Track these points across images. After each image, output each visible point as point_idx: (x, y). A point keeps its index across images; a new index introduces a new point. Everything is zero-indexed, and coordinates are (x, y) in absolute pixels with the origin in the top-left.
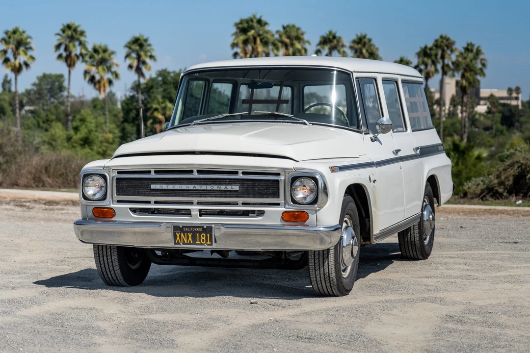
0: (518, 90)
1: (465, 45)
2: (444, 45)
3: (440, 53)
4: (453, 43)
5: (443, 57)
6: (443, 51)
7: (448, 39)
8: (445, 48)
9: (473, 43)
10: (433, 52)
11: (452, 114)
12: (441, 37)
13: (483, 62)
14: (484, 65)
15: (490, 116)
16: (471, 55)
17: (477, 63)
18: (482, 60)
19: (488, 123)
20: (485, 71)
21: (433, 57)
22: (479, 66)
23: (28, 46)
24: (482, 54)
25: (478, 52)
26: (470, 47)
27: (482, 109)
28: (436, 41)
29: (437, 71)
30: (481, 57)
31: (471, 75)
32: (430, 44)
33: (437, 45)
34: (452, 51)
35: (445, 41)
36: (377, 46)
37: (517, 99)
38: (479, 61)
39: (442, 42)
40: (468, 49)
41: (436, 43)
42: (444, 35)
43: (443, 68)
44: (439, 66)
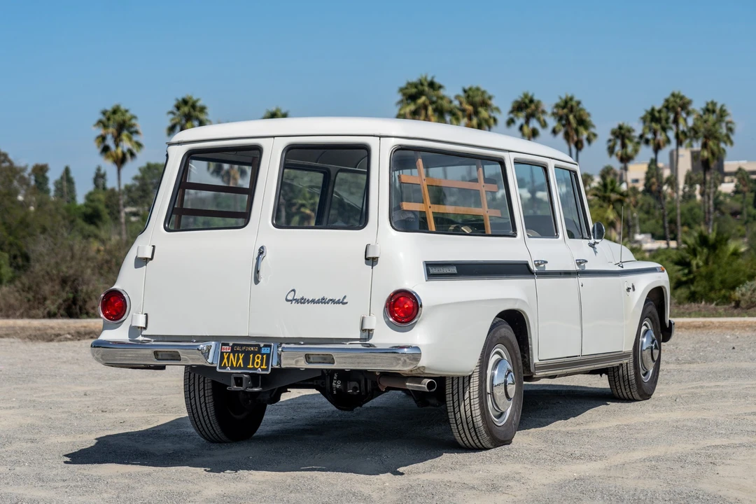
1: (704, 106)
2: (677, 105)
3: (672, 116)
4: (690, 102)
5: (676, 121)
6: (677, 114)
7: (682, 98)
8: (679, 109)
9: (715, 101)
10: (663, 115)
11: (689, 197)
12: (673, 95)
13: (729, 125)
14: (730, 130)
15: (738, 196)
16: (712, 118)
17: (721, 128)
18: (727, 123)
19: (737, 206)
20: (733, 137)
21: (663, 122)
22: (724, 131)
23: (133, 129)
24: (728, 115)
25: (723, 113)
26: (710, 107)
27: (727, 187)
28: (667, 101)
29: (668, 141)
30: (727, 119)
31: (714, 144)
32: (659, 105)
33: (668, 107)
34: (688, 113)
35: (678, 100)
36: (588, 110)
38: (724, 125)
39: (675, 102)
40: (709, 110)
41: (666, 104)
42: (676, 92)
43: (677, 136)
44: (671, 134)
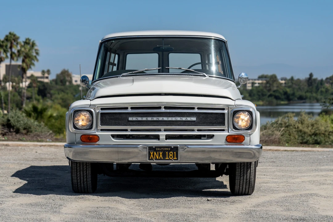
0: (48, 72)
1: (24, 40)
2: (11, 39)
3: (9, 45)
4: (18, 38)
5: (11, 48)
6: (11, 43)
7: (14, 35)
8: (13, 41)
9: (30, 38)
10: (4, 44)
12: (10, 33)
13: (37, 51)
14: (37, 53)
15: (29, 89)
16: (28, 47)
17: (33, 52)
18: (36, 50)
19: (29, 94)
20: (38, 57)
21: (4, 48)
22: (34, 54)
24: (36, 46)
25: (33, 45)
26: (27, 41)
27: (25, 84)
28: (7, 36)
29: (7, 57)
30: (36, 48)
31: (29, 60)
33: (7, 39)
34: (17, 44)
35: (12, 36)
37: (47, 78)
38: (34, 51)
39: (11, 37)
40: (27, 42)
41: (6, 38)
42: (12, 32)
43: (11, 55)
44: (9, 54)
